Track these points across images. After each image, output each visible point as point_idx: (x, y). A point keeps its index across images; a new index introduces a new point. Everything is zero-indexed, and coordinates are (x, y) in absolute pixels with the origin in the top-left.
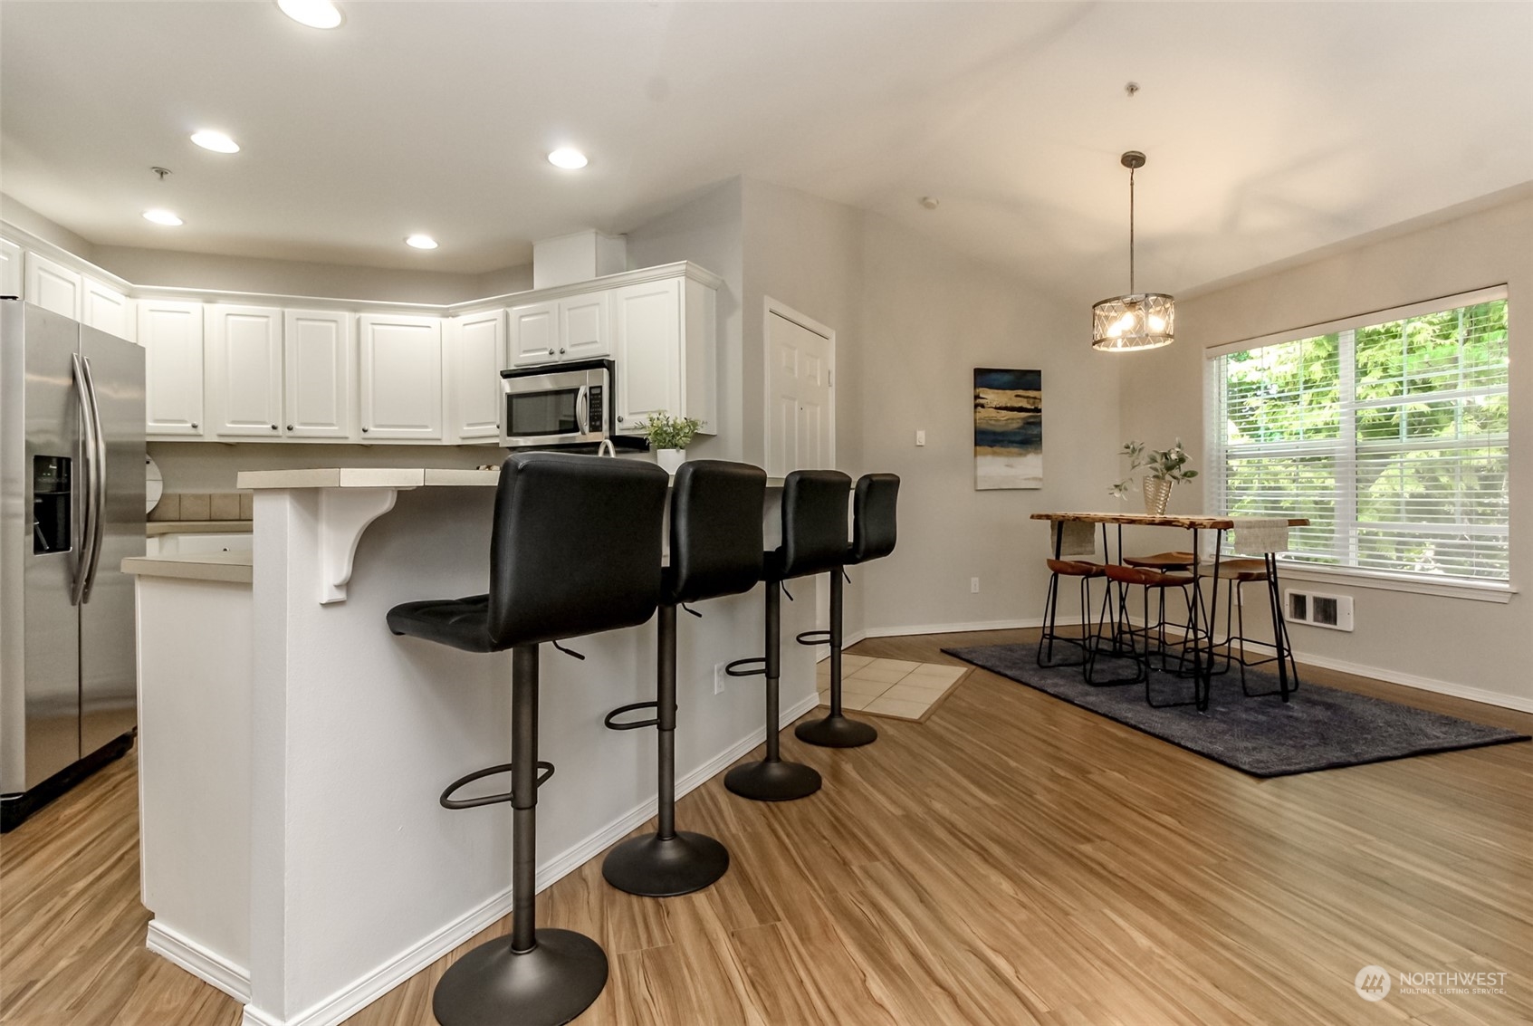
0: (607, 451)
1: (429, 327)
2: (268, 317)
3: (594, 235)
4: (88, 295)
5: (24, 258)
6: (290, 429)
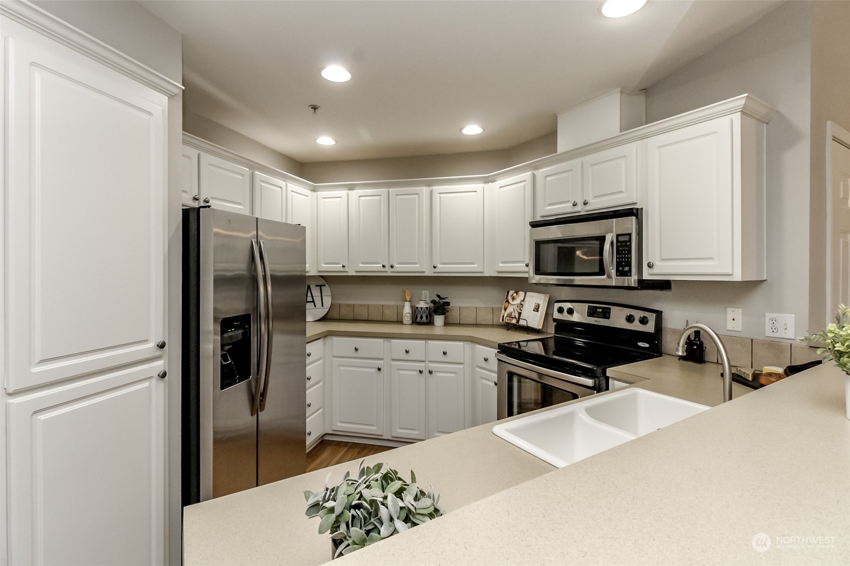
1: (476, 191)
2: (380, 195)
3: (619, 94)
4: (290, 193)
5: (252, 176)
6: (392, 267)
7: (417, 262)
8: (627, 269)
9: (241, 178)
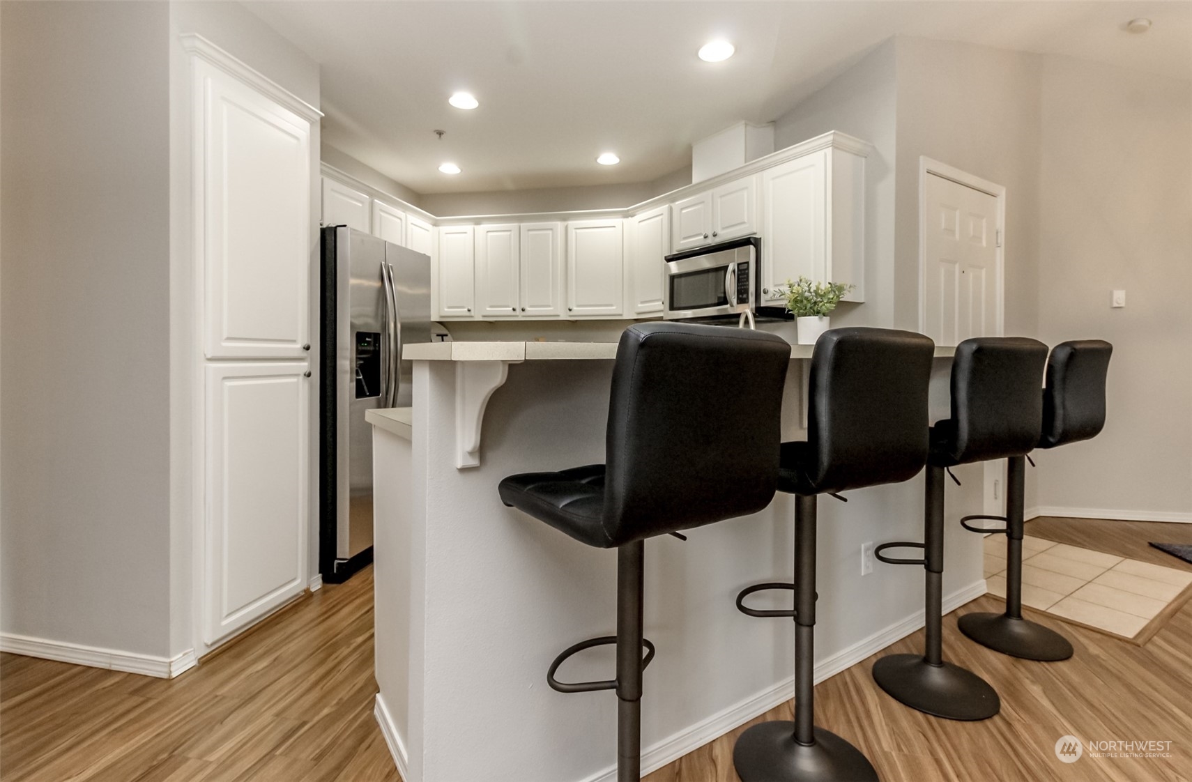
0: (747, 322)
1: (614, 227)
2: (510, 231)
3: (744, 126)
4: (410, 226)
5: (372, 205)
6: (523, 310)
7: (551, 304)
8: (745, 296)
9: (361, 205)
